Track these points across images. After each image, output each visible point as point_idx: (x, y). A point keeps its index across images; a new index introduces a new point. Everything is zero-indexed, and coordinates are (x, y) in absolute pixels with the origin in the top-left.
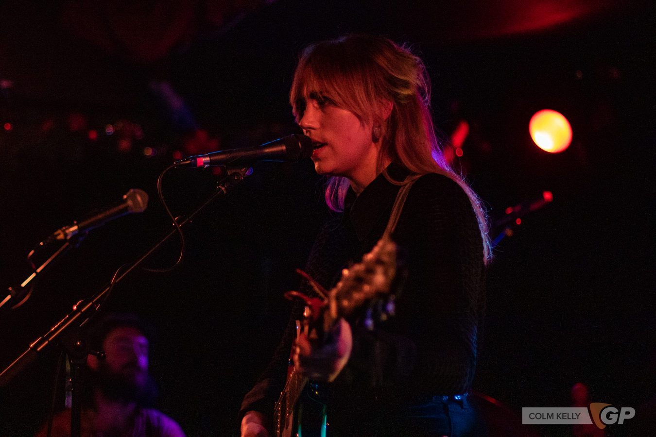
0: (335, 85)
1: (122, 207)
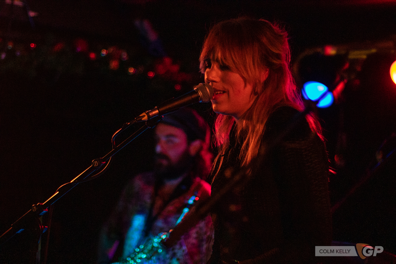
0: (233, 54)
1: (194, 96)
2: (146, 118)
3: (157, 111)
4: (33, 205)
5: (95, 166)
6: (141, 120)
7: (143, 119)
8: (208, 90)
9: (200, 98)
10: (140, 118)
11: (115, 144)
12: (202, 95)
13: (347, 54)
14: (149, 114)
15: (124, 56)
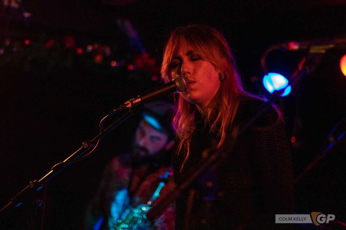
1: (172, 86)
2: (130, 105)
3: (140, 100)
4: (31, 182)
5: (85, 147)
6: (126, 107)
7: (127, 106)
8: (184, 81)
9: (178, 88)
10: (125, 106)
11: (102, 128)
12: (179, 85)
13: (308, 50)
14: (133, 102)
15: (108, 51)
